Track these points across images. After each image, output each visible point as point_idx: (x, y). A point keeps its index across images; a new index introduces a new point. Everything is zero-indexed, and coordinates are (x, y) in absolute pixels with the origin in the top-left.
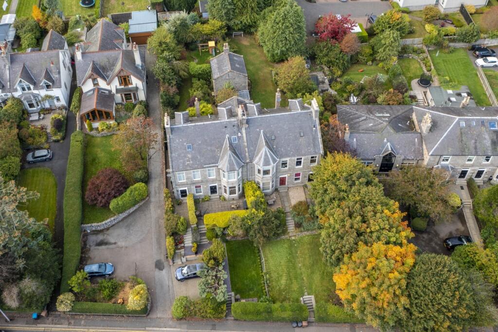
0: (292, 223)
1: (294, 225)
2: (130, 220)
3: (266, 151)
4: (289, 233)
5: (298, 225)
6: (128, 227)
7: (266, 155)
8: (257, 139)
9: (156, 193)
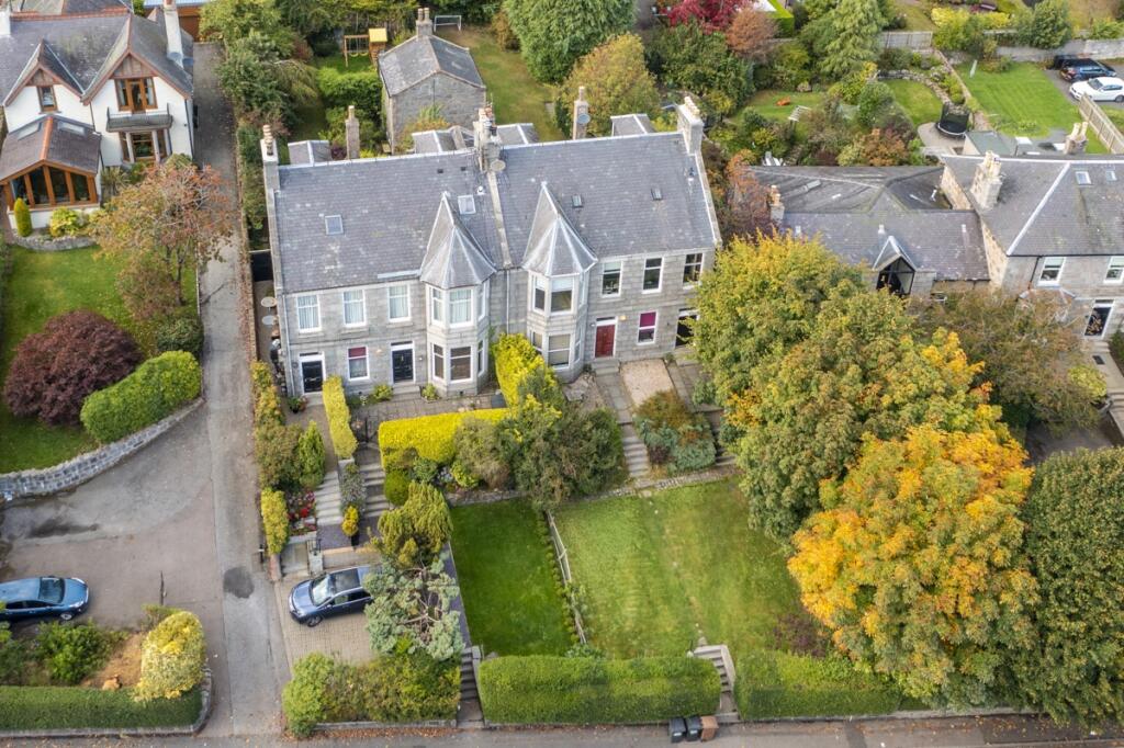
0: (638, 453)
1: (646, 459)
2: (141, 464)
3: (560, 230)
4: (632, 479)
5: (659, 456)
6: (137, 481)
7: (560, 241)
8: (532, 206)
9: (224, 389)
